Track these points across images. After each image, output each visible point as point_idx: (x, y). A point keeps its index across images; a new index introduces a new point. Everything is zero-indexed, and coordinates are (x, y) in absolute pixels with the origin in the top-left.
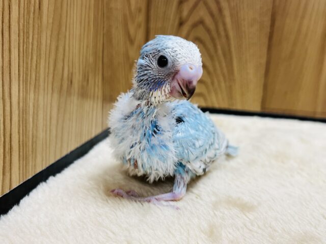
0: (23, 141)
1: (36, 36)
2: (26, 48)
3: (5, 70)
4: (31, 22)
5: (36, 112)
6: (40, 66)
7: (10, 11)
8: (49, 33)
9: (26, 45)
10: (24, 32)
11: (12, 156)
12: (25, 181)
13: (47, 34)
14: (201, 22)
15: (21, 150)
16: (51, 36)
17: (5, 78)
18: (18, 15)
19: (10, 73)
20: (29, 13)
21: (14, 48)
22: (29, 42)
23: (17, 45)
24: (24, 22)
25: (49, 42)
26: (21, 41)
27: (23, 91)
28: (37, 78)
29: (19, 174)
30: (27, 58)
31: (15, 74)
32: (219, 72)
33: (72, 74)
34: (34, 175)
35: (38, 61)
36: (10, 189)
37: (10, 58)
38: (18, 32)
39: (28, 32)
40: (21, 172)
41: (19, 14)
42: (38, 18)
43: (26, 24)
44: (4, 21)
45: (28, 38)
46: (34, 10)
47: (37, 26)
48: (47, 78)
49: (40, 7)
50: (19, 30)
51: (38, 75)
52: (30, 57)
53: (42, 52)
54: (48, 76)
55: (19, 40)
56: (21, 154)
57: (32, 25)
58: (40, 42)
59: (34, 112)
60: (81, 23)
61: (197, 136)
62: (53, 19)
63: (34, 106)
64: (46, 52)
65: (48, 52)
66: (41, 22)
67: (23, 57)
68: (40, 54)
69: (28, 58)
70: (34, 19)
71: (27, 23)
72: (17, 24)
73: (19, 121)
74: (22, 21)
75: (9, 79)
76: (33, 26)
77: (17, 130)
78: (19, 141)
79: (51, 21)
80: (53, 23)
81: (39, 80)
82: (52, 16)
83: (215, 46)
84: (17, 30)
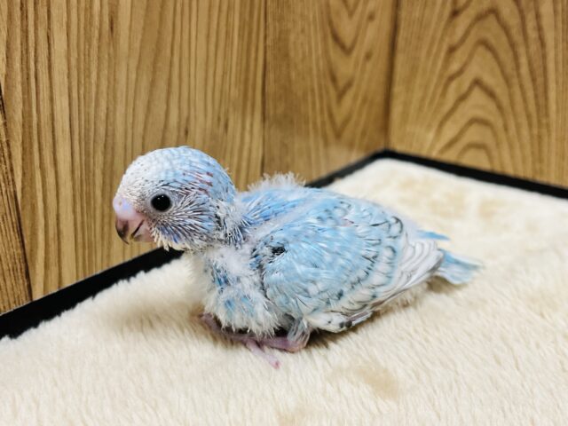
0: (83, 222)
1: (105, 72)
2: (85, 91)
3: (43, 129)
4: (94, 52)
5: (108, 181)
6: (115, 114)
7: (49, 45)
8: (133, 63)
9: (85, 88)
10: (78, 70)
11: (62, 244)
12: (88, 276)
13: (128, 65)
14: (494, 11)
15: (80, 236)
16: (138, 68)
17: (43, 138)
18: (66, 47)
19: (53, 131)
20: (88, 40)
21: (61, 95)
22: (90, 83)
23: (67, 91)
24: (79, 55)
25: (133, 76)
26: (75, 83)
27: (80, 154)
28: (110, 133)
29: (77, 268)
30: (87, 105)
31: (63, 131)
32: (519, 107)
33: (188, 119)
34: (105, 268)
35: (111, 108)
36: (59, 287)
37: (52, 110)
38: (67, 71)
39: (88, 70)
40: (80, 264)
41: (68, 46)
42: (109, 44)
43: (82, 57)
44: (39, 59)
45: (88, 76)
46: (100, 35)
47: (106, 56)
48: (130, 131)
49: (112, 28)
50: (69, 69)
51: (110, 128)
52: (93, 104)
53: (119, 95)
54: (133, 128)
55: (70, 83)
56: (80, 240)
57: (96, 57)
58: (115, 80)
59: (104, 182)
60: (208, 36)
61: (310, 276)
62: (142, 41)
63: (104, 174)
64: (127, 91)
65: (131, 93)
66: (115, 51)
67: (79, 106)
68: (115, 97)
69: (89, 107)
70: (99, 47)
71: (85, 55)
72: (64, 61)
73: (74, 196)
74: (74, 55)
75: (51, 140)
76: (99, 58)
77: (70, 209)
78: (75, 224)
79: (137, 45)
80: (141, 48)
81: (114, 135)
82: (140, 37)
83: (516, 57)
84: (65, 68)
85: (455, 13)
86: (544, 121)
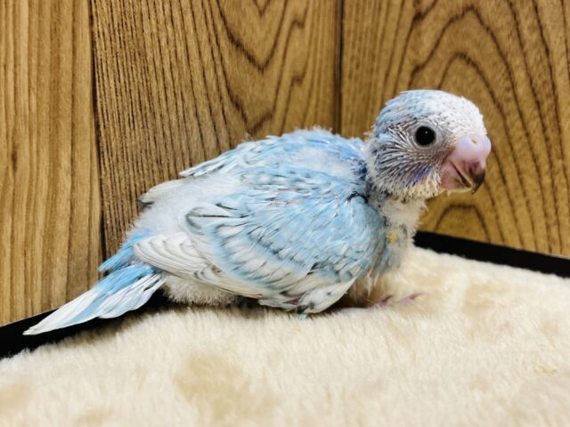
85: (419, 17)
86: (558, 164)
